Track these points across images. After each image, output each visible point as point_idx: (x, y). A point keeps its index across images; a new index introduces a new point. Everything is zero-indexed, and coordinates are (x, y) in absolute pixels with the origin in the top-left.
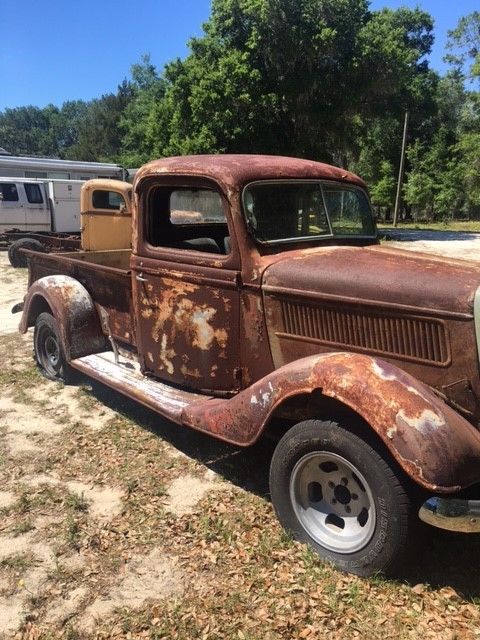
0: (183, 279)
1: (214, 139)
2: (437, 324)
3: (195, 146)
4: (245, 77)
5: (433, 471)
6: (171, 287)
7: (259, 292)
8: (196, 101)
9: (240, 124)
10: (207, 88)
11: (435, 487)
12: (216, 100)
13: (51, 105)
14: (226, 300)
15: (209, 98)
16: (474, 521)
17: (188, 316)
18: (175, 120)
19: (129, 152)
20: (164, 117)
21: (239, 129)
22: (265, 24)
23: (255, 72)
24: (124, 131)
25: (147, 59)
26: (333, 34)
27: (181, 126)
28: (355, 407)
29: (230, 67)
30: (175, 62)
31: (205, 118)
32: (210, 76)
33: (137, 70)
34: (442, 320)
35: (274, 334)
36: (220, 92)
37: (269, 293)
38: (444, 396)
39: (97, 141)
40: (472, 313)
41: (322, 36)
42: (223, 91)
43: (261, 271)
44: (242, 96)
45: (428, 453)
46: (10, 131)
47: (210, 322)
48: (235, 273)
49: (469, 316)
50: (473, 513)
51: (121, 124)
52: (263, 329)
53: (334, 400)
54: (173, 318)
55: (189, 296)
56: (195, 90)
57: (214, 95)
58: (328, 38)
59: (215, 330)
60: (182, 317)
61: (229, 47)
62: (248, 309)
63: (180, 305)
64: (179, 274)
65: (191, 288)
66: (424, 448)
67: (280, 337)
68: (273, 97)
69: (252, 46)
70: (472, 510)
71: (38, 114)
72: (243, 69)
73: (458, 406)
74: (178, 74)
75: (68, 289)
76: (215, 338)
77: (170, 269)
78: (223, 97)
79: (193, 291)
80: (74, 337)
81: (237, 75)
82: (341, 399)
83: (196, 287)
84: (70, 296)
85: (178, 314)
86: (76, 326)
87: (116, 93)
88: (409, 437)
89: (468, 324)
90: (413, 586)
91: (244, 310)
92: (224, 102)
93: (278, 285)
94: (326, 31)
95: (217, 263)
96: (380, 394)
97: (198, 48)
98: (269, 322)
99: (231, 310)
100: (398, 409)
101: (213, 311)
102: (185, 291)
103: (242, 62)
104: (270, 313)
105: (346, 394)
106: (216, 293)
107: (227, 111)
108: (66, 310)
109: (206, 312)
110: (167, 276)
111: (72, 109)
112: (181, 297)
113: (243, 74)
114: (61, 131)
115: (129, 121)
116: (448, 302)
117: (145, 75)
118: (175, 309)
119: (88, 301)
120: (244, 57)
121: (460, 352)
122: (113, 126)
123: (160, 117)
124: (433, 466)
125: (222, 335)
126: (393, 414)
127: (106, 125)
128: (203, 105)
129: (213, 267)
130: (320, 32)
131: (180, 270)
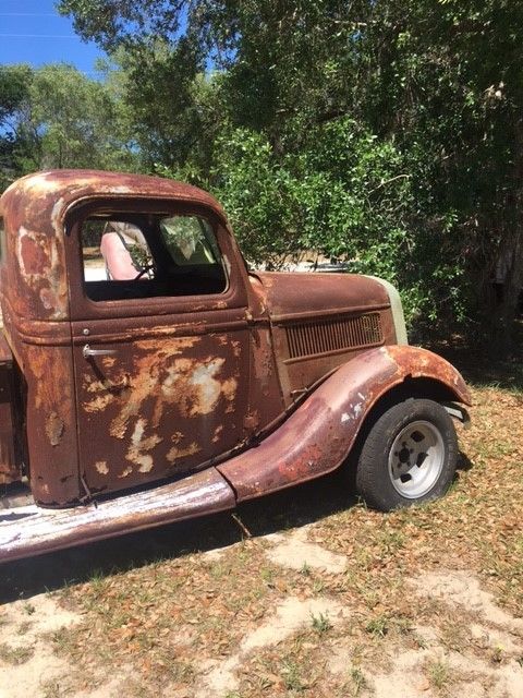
0: (175, 335)
2: (377, 314)
6: (155, 351)
7: (267, 324)
14: (235, 344)
17: (184, 380)
28: (434, 376)
34: (379, 312)
35: (282, 363)
37: (276, 323)
40: (390, 302)
43: (264, 302)
47: (216, 377)
48: (243, 310)
52: (273, 363)
53: (422, 377)
54: (161, 391)
55: (186, 353)
59: (222, 383)
60: (175, 384)
62: (258, 346)
63: (171, 370)
64: (168, 330)
65: (188, 342)
67: (288, 364)
76: (222, 393)
77: (150, 326)
79: (191, 345)
82: (425, 374)
83: (196, 339)
85: (169, 382)
89: (389, 310)
91: (255, 348)
93: (282, 313)
95: (221, 304)
98: (278, 352)
99: (241, 353)
101: (219, 361)
102: (180, 349)
104: (278, 344)
105: (427, 369)
106: (222, 338)
109: (211, 366)
110: (147, 337)
112: (171, 360)
118: (163, 377)
121: (389, 332)
125: (230, 386)
129: (216, 309)
131: (170, 323)
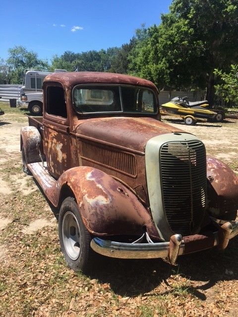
0: (54, 129)
1: (168, 65)
2: (133, 156)
3: (158, 68)
4: (186, 33)
5: (93, 224)
6: (51, 133)
7: (75, 136)
8: (160, 45)
9: (181, 57)
10: (166, 39)
11: (93, 232)
12: (170, 45)
13: (102, 50)
14: (65, 140)
15: (166, 44)
16: (113, 252)
17: (55, 146)
18: (151, 56)
19: (131, 72)
20: (146, 54)
21: (180, 60)
22: (198, 5)
23: (191, 30)
24: (129, 61)
25: (143, 26)
26: (234, 8)
27: (154, 58)
28: (73, 190)
29: (179, 28)
30: (153, 26)
31: (165, 54)
32: (168, 32)
33: (138, 31)
34: (134, 155)
35: (80, 156)
36: (172, 41)
37: (78, 137)
38: (135, 192)
39: (118, 67)
40: (145, 152)
41: (228, 10)
42: (174, 40)
43: (76, 127)
44: (183, 43)
45: (92, 216)
46: (83, 62)
47: (61, 150)
48: (67, 127)
49: (143, 153)
50: (113, 248)
51: (128, 58)
52: (76, 154)
54: (52, 147)
55: (55, 137)
56: (160, 40)
57: (169, 42)
58: (232, 10)
59: (63, 154)
61: (180, 18)
63: (53, 141)
64: (52, 127)
65: (56, 133)
66: (91, 213)
67: (82, 158)
68: (200, 42)
69: (190, 17)
70: (112, 246)
71: (97, 54)
72: (185, 29)
73: (140, 198)
74: (154, 32)
75: (31, 132)
76: (63, 157)
77: (50, 124)
78: (173, 43)
79: (56, 135)
80: (29, 154)
81: (182, 32)
82: (71, 187)
84: (31, 135)
85: (53, 145)
86: (31, 149)
87: (129, 43)
88: (86, 207)
89: (143, 157)
90: (92, 279)
91: (71, 145)
92: (173, 46)
93: (81, 134)
94: (231, 7)
95: (63, 122)
96: (81, 186)
97: (164, 19)
98: (78, 151)
99: (67, 144)
100: (85, 193)
101: (62, 145)
102: (54, 135)
103: (185, 25)
104: (79, 147)
106: (62, 136)
107: (175, 50)
108: (27, 142)
109: (60, 145)
110: (50, 128)
111: (111, 51)
112: (53, 138)
113: (185, 31)
114: (105, 62)
115: (132, 57)
116: (136, 145)
117: (142, 34)
118: (52, 143)
119: (39, 138)
120: (186, 22)
121: (140, 172)
122: (126, 59)
123: (144, 54)
124: (93, 222)
125: (65, 156)
126: (83, 195)
127: (122, 59)
128: (163, 48)
129: (62, 124)
130: (227, 7)
131: (53, 125)
